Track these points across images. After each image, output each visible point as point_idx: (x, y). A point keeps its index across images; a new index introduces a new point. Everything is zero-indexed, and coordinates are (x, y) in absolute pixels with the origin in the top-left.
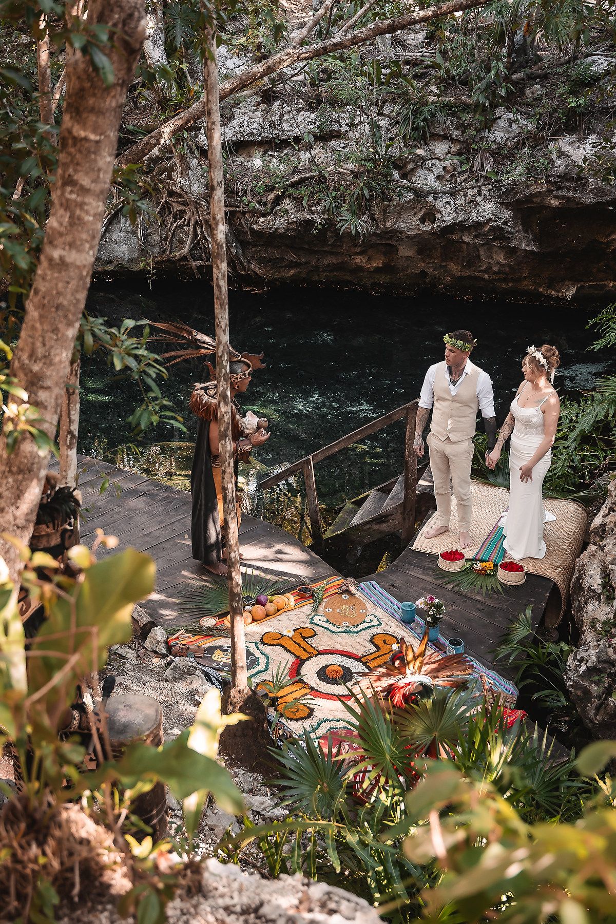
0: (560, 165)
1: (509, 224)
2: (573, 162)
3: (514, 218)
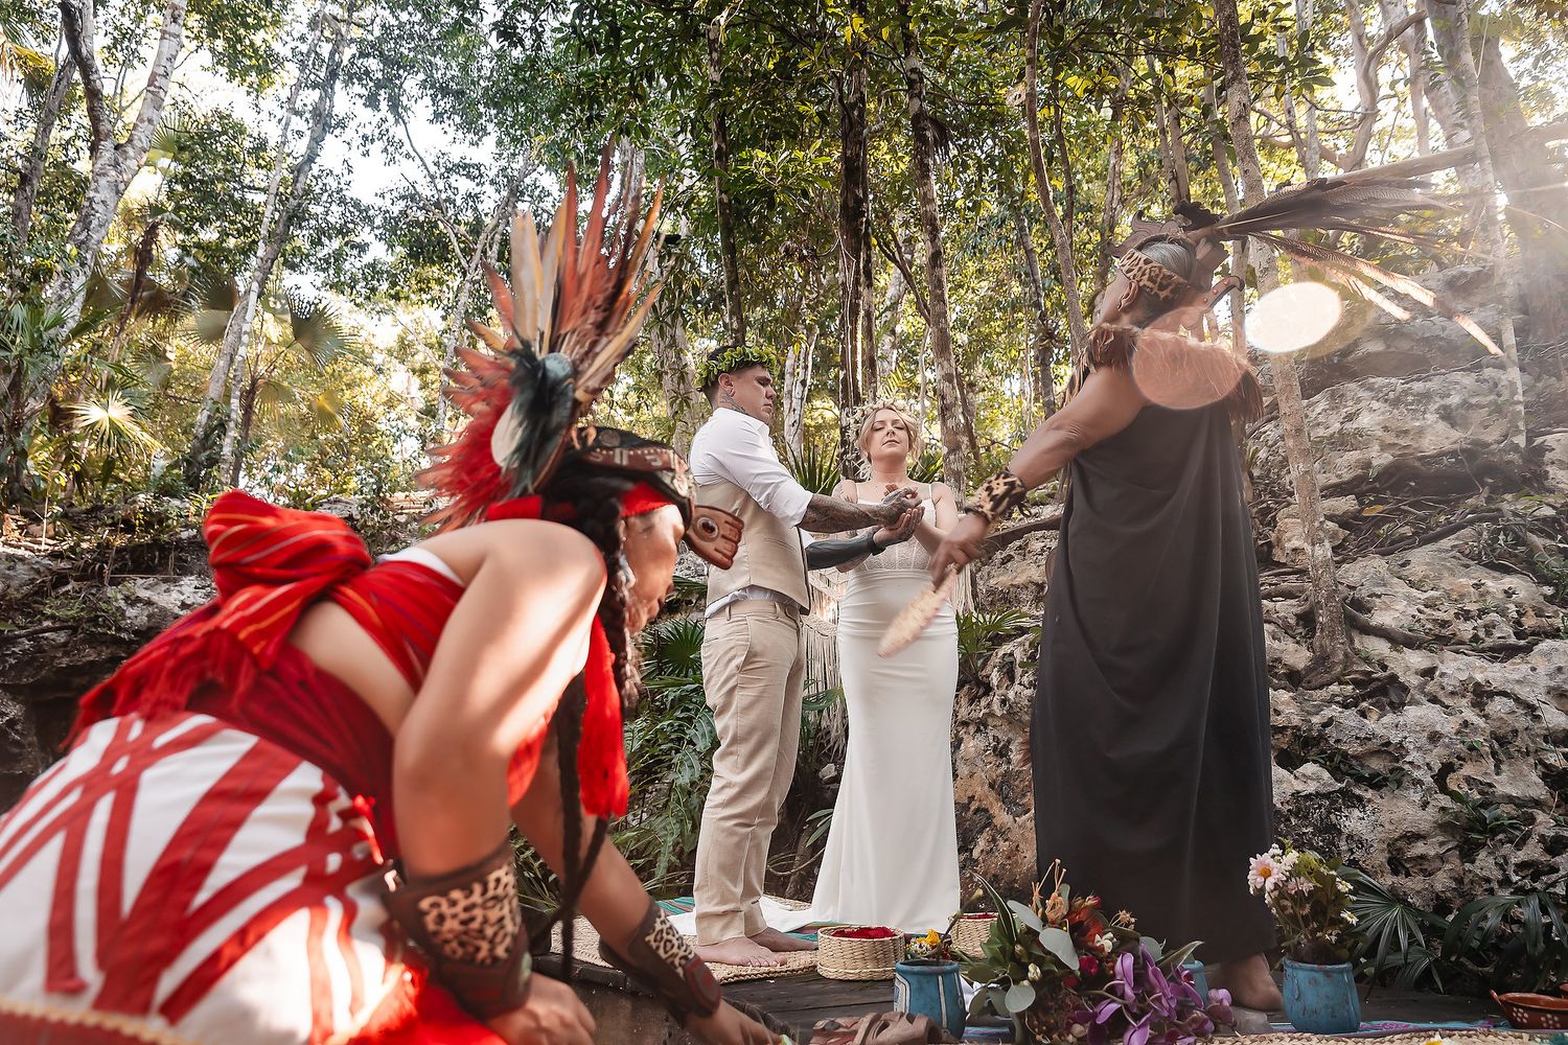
0: (136, 616)
1: (19, 727)
2: (163, 610)
3: (27, 716)
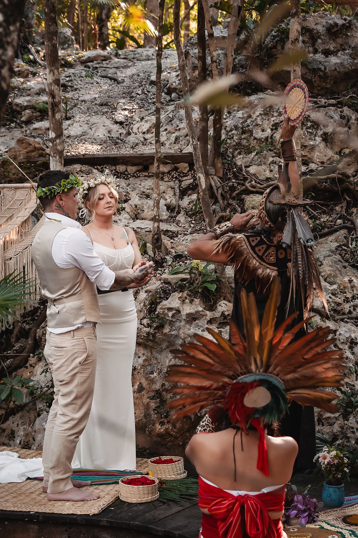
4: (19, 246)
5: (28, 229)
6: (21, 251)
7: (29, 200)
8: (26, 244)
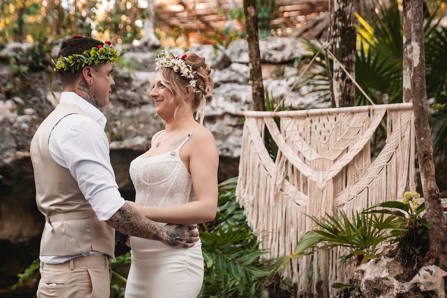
4: (353, 189)
5: (366, 165)
6: (355, 195)
7: (367, 127)
8: (361, 186)
